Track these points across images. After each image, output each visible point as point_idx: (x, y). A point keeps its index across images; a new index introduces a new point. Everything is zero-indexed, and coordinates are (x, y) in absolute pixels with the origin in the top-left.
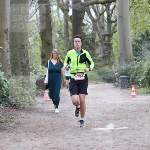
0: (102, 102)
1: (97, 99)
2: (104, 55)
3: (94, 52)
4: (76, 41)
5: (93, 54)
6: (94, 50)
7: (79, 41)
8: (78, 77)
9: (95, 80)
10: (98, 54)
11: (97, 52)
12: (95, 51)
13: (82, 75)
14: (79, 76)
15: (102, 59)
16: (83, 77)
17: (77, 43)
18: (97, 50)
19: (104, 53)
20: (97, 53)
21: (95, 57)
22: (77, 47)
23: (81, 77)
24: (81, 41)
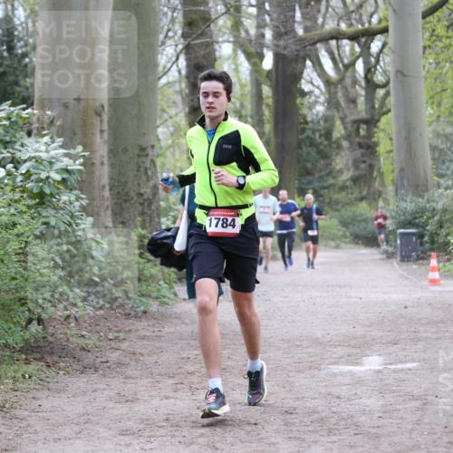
0: (350, 297)
1: (338, 289)
2: (357, 173)
3: (330, 164)
4: (206, 95)
5: (328, 170)
6: (329, 161)
7: (216, 95)
8: (216, 226)
9: (333, 240)
10: (341, 172)
11: (337, 164)
12: (334, 164)
14: (221, 222)
15: (352, 183)
17: (210, 99)
18: (337, 161)
19: (357, 167)
20: (338, 167)
21: (334, 178)
22: (210, 114)
23: (226, 227)
24: (224, 93)
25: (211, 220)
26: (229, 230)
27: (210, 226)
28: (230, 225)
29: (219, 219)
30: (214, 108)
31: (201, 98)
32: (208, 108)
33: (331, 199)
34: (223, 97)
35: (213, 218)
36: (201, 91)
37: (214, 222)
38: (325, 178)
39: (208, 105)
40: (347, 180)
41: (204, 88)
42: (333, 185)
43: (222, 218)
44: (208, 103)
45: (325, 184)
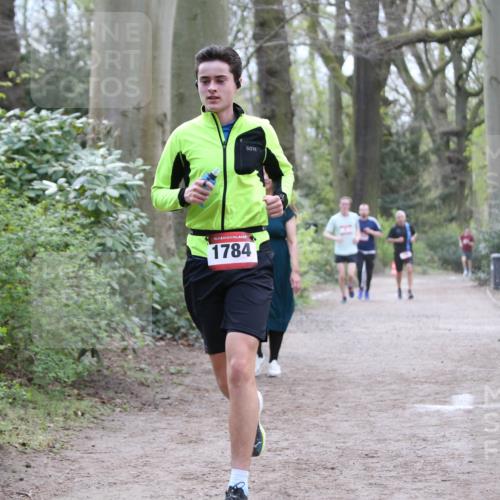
0: (437, 329)
1: (425, 320)
2: (447, 191)
3: (417, 181)
4: (206, 80)
5: (414, 188)
6: (415, 178)
7: (220, 80)
8: (225, 256)
10: (428, 189)
11: (424, 181)
12: (421, 181)
13: (247, 246)
14: (230, 250)
15: (441, 202)
16: (248, 254)
18: (425, 177)
20: (425, 185)
21: (421, 196)
22: (212, 106)
23: (238, 256)
24: (231, 77)
25: (216, 248)
26: (243, 259)
27: (216, 257)
28: (243, 252)
29: (228, 246)
30: (218, 98)
31: (200, 85)
32: (209, 98)
33: (417, 219)
34: (230, 83)
35: (219, 245)
36: (200, 76)
37: (221, 251)
38: (412, 196)
39: (209, 95)
40: (435, 199)
41: (203, 71)
42: (420, 204)
43: (231, 244)
44: (210, 91)
45: (411, 203)
